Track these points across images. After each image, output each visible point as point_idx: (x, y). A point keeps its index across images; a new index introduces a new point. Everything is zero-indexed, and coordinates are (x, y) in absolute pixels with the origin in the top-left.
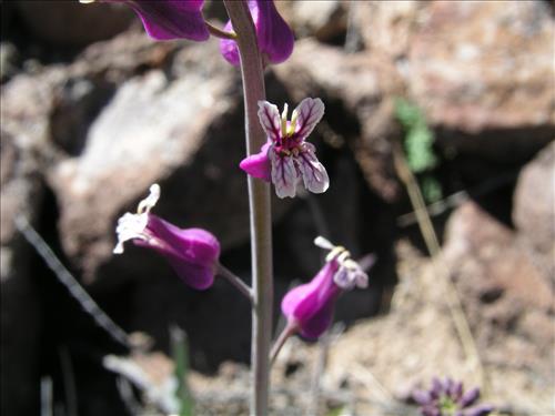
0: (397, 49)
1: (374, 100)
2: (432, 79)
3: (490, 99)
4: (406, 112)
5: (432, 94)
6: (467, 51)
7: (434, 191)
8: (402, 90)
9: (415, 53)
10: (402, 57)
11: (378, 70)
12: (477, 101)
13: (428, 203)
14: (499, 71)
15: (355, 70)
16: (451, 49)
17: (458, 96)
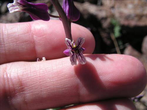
0: (111, 5)
1: (105, 19)
2: (121, 13)
3: (136, 19)
4: (114, 22)
5: (121, 17)
6: (130, 6)
7: (121, 43)
8: (113, 16)
9: (116, 6)
10: (113, 7)
11: (106, 11)
12: (133, 19)
13: (119, 46)
14: (139, 11)
15: (100, 10)
16: (126, 5)
17: (128, 17)
